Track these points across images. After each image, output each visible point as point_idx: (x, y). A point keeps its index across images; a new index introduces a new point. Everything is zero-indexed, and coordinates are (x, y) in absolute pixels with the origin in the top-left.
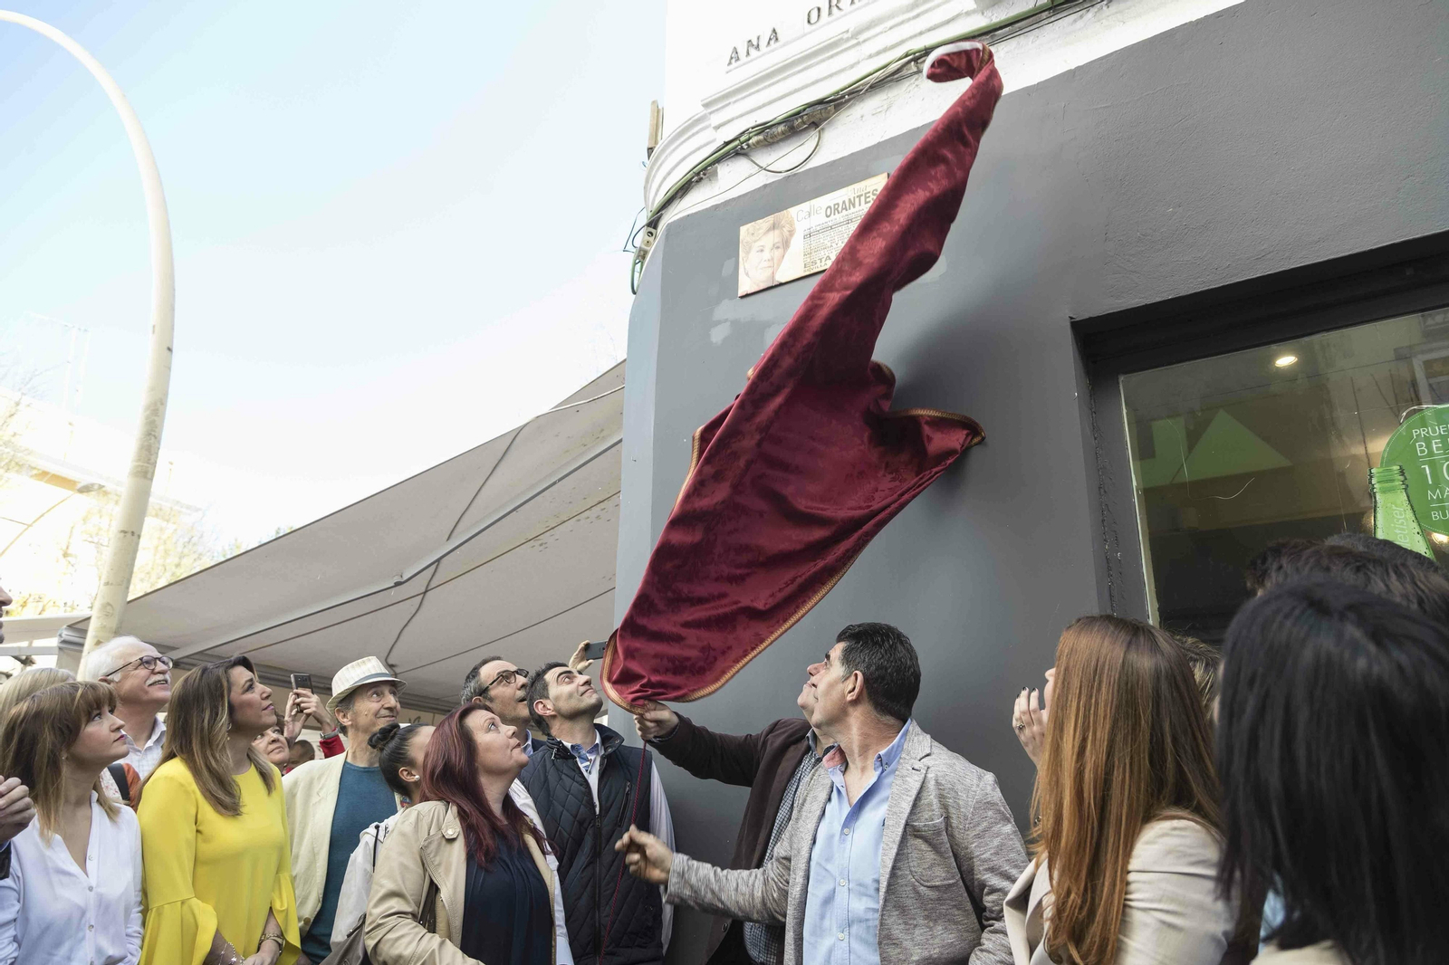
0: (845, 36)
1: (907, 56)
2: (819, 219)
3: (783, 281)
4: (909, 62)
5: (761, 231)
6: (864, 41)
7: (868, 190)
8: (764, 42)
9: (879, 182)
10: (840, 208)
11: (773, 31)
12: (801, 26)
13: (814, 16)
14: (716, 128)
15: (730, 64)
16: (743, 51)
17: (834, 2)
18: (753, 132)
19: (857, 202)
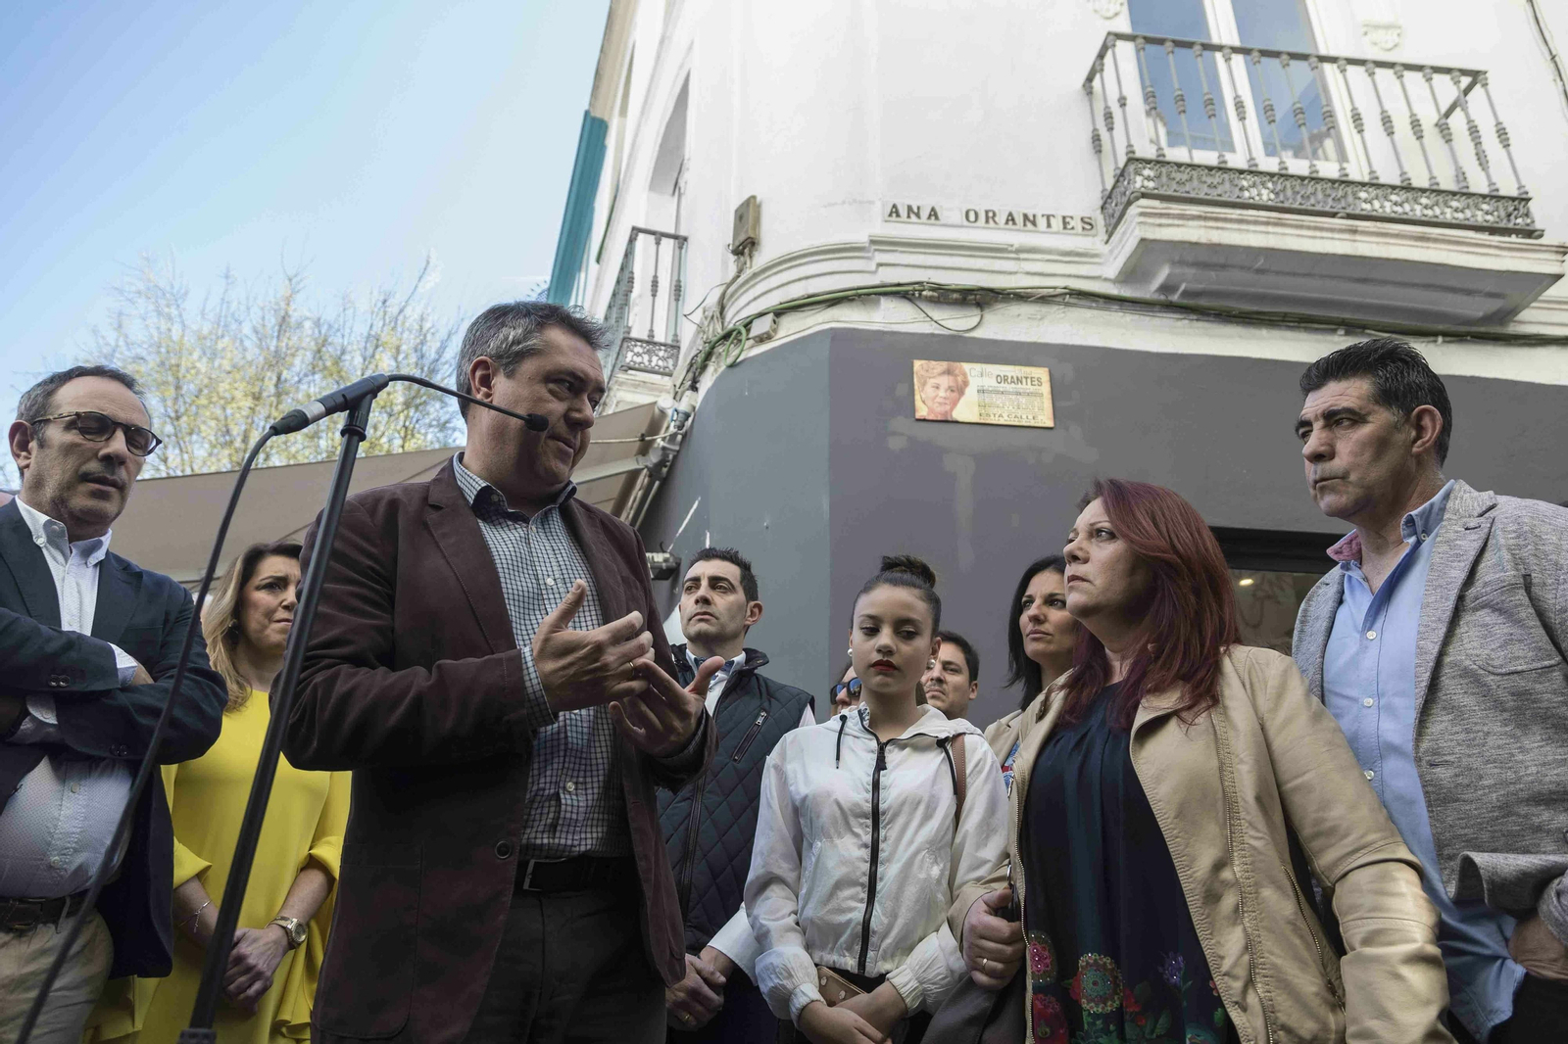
0: (1010, 249)
1: (1065, 288)
2: (990, 382)
3: (960, 420)
4: (1066, 294)
5: (935, 371)
6: (1025, 260)
7: (1033, 375)
8: (925, 214)
9: (1042, 374)
10: (1009, 380)
11: (933, 209)
12: (959, 218)
13: (972, 217)
14: (880, 265)
15: (890, 215)
16: (903, 212)
17: (991, 214)
18: (927, 286)
19: (1024, 380)
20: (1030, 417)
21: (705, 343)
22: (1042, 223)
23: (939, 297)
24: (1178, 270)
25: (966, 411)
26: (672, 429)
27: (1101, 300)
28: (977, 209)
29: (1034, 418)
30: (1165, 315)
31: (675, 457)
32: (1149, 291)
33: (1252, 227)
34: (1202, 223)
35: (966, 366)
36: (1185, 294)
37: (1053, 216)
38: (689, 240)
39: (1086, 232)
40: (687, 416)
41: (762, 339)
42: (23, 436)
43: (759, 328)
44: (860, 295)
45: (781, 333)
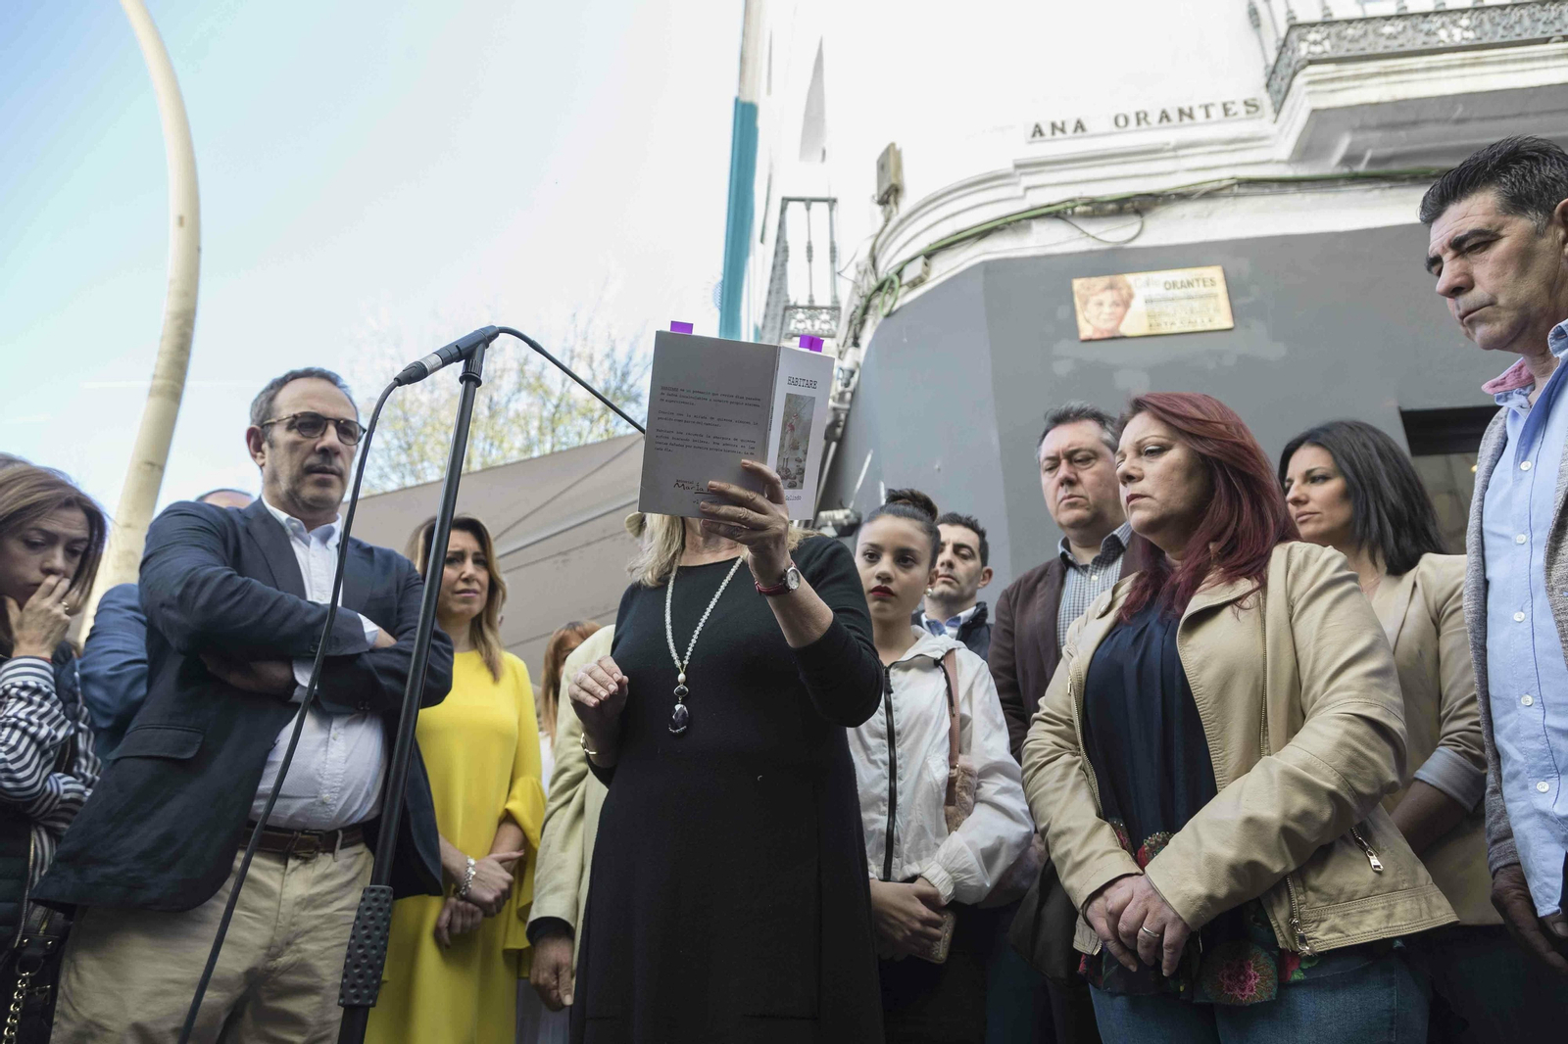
0: (1167, 147)
1: (1233, 178)
2: (1157, 291)
4: (1233, 185)
5: (1097, 288)
6: (1183, 156)
7: (1204, 276)
8: (1070, 128)
9: (1215, 273)
10: (1179, 285)
11: (1078, 122)
12: (1110, 126)
13: (1122, 122)
14: (1028, 189)
15: (1034, 135)
16: (1046, 129)
17: (1142, 116)
18: (1080, 202)
19: (1195, 284)
20: (1206, 320)
21: (861, 297)
22: (1199, 114)
23: (1093, 211)
24: (1360, 137)
25: (1134, 324)
26: (840, 388)
27: (1276, 185)
28: (1125, 112)
29: (1210, 321)
30: (1351, 188)
31: (847, 416)
32: (1331, 165)
33: (1444, 73)
34: (1383, 79)
35: (1130, 279)
36: (1373, 161)
37: (1212, 105)
38: (839, 201)
39: (1250, 116)
40: (852, 373)
41: (914, 284)
42: (257, 439)
43: (910, 274)
44: (1009, 223)
45: (934, 274)
